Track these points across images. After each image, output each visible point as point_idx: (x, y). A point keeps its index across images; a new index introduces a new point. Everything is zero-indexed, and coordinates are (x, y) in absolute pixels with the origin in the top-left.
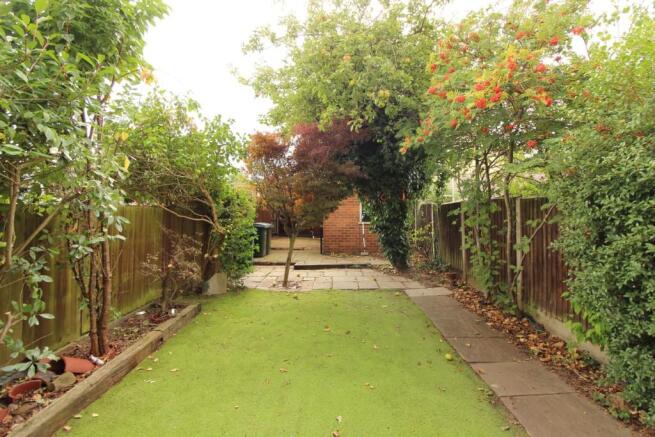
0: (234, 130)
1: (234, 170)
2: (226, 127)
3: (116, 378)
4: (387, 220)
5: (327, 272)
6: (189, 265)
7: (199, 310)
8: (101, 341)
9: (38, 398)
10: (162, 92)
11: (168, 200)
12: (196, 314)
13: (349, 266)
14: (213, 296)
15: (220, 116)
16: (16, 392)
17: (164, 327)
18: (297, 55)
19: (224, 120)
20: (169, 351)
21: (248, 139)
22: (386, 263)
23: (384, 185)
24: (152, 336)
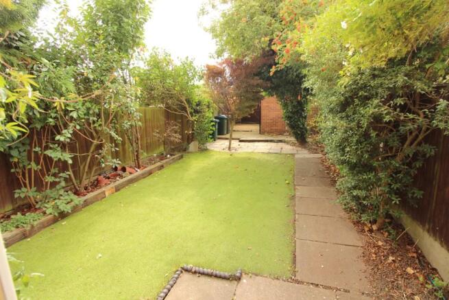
0: (195, 64)
1: (198, 87)
2: (191, 62)
3: (144, 176)
4: (291, 112)
5: (256, 144)
6: (175, 135)
7: (182, 157)
8: (138, 163)
9: (118, 179)
10: (157, 49)
11: (167, 104)
12: (180, 159)
13: (271, 141)
14: (191, 152)
15: (187, 57)
16: (111, 176)
17: (164, 161)
18: (224, 15)
19: (190, 59)
20: (165, 171)
21: (203, 68)
22: (293, 139)
23: (287, 90)
24: (159, 164)
